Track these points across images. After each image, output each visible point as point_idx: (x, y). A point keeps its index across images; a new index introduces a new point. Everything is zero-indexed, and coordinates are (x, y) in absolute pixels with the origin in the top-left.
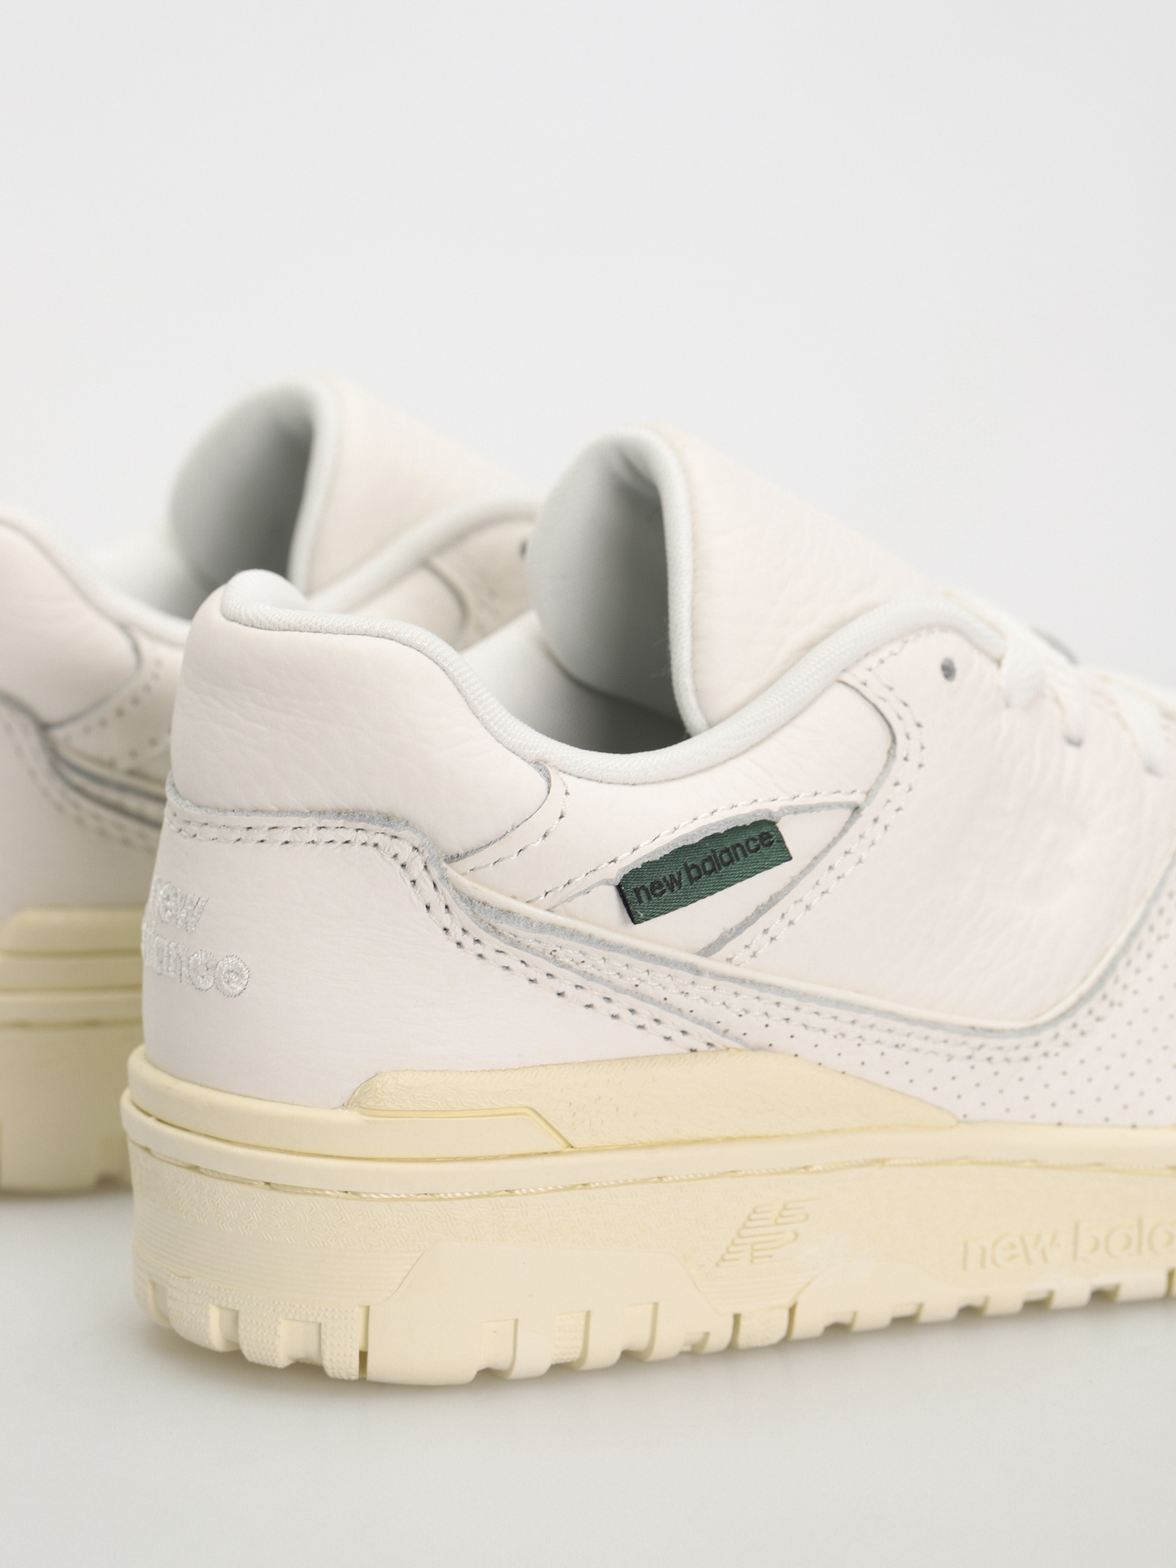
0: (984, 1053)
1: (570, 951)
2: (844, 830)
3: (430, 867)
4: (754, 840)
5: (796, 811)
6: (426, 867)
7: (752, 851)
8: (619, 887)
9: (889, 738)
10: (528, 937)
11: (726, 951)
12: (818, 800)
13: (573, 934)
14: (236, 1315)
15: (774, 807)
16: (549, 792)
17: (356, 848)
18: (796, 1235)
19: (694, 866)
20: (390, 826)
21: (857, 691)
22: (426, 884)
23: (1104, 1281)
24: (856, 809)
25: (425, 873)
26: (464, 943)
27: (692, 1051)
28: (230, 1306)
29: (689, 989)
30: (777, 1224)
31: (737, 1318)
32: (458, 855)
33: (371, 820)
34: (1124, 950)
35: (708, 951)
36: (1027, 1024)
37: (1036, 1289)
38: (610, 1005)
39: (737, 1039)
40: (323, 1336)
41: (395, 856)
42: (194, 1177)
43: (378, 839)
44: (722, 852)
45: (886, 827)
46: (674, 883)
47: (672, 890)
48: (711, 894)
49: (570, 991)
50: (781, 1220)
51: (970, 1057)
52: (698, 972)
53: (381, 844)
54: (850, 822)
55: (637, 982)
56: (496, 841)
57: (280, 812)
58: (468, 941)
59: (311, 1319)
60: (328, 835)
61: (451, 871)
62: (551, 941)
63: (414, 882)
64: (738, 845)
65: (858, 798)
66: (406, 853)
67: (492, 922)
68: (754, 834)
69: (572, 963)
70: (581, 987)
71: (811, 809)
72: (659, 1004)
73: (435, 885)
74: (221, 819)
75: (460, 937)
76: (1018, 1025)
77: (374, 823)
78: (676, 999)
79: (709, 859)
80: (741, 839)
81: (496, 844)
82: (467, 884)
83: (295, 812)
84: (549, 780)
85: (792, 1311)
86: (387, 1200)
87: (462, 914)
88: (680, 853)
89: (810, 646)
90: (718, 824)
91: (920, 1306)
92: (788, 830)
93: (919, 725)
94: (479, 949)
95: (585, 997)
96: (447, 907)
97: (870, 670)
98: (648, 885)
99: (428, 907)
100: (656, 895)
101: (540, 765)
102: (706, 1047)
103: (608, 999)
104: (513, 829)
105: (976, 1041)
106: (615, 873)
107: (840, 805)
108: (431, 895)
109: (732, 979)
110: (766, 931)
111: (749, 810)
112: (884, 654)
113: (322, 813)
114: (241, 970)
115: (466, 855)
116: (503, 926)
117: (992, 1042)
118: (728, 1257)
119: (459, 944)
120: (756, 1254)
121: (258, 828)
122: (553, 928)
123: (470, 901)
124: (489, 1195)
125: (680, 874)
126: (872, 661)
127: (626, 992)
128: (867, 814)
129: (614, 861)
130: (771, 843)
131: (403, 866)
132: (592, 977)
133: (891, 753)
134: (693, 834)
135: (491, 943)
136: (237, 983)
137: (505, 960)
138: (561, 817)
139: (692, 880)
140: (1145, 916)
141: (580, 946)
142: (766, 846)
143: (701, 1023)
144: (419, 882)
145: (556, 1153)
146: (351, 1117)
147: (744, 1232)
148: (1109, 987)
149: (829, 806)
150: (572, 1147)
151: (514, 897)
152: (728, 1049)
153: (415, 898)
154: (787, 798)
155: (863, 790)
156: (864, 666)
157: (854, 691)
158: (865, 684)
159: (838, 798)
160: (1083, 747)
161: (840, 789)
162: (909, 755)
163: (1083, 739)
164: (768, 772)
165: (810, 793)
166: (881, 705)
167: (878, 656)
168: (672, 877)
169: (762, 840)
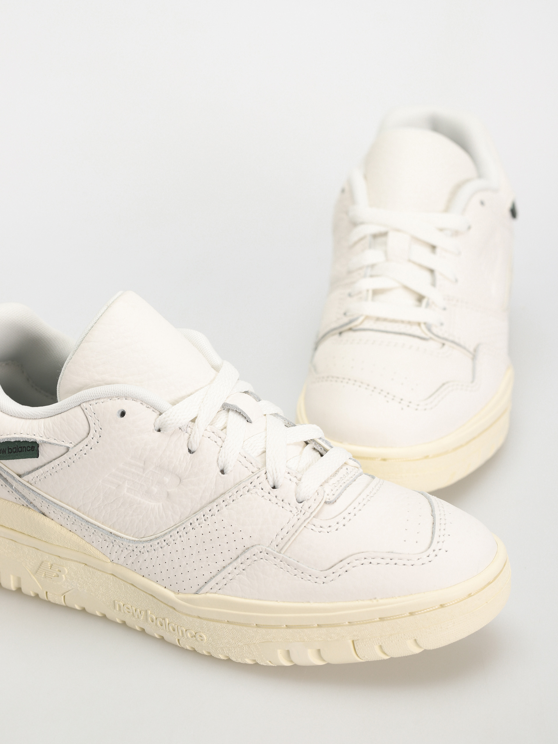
0: (117, 543)
2: (62, 455)
4: (30, 447)
7: (28, 451)
9: (88, 431)
11: (26, 478)
12: (55, 442)
15: (39, 439)
19: (10, 449)
24: (68, 450)
35: (21, 476)
36: (132, 538)
44: (20, 447)
45: (79, 458)
48: (16, 459)
51: (112, 542)
54: (65, 452)
64: (25, 447)
65: (70, 446)
68: (31, 445)
71: (52, 444)
79: (15, 448)
80: (26, 446)
85: (64, 598)
88: (7, 442)
92: (41, 447)
93: (101, 429)
97: (90, 405)
100: (1, 454)
105: (114, 538)
109: (29, 488)
110: (37, 477)
112: (99, 401)
117: (122, 541)
126: (94, 402)
128: (71, 453)
130: (34, 450)
133: (89, 435)
134: (13, 438)
139: (9, 452)
149: (61, 446)
154: (45, 438)
155: (74, 444)
156: (90, 403)
157: (82, 410)
158: (86, 409)
159: (63, 444)
160: (194, 454)
161: (64, 441)
162: (94, 437)
163: (194, 451)
164: (44, 427)
165: (53, 438)
166: (89, 418)
167: (97, 401)
168: (4, 449)
169: (32, 448)
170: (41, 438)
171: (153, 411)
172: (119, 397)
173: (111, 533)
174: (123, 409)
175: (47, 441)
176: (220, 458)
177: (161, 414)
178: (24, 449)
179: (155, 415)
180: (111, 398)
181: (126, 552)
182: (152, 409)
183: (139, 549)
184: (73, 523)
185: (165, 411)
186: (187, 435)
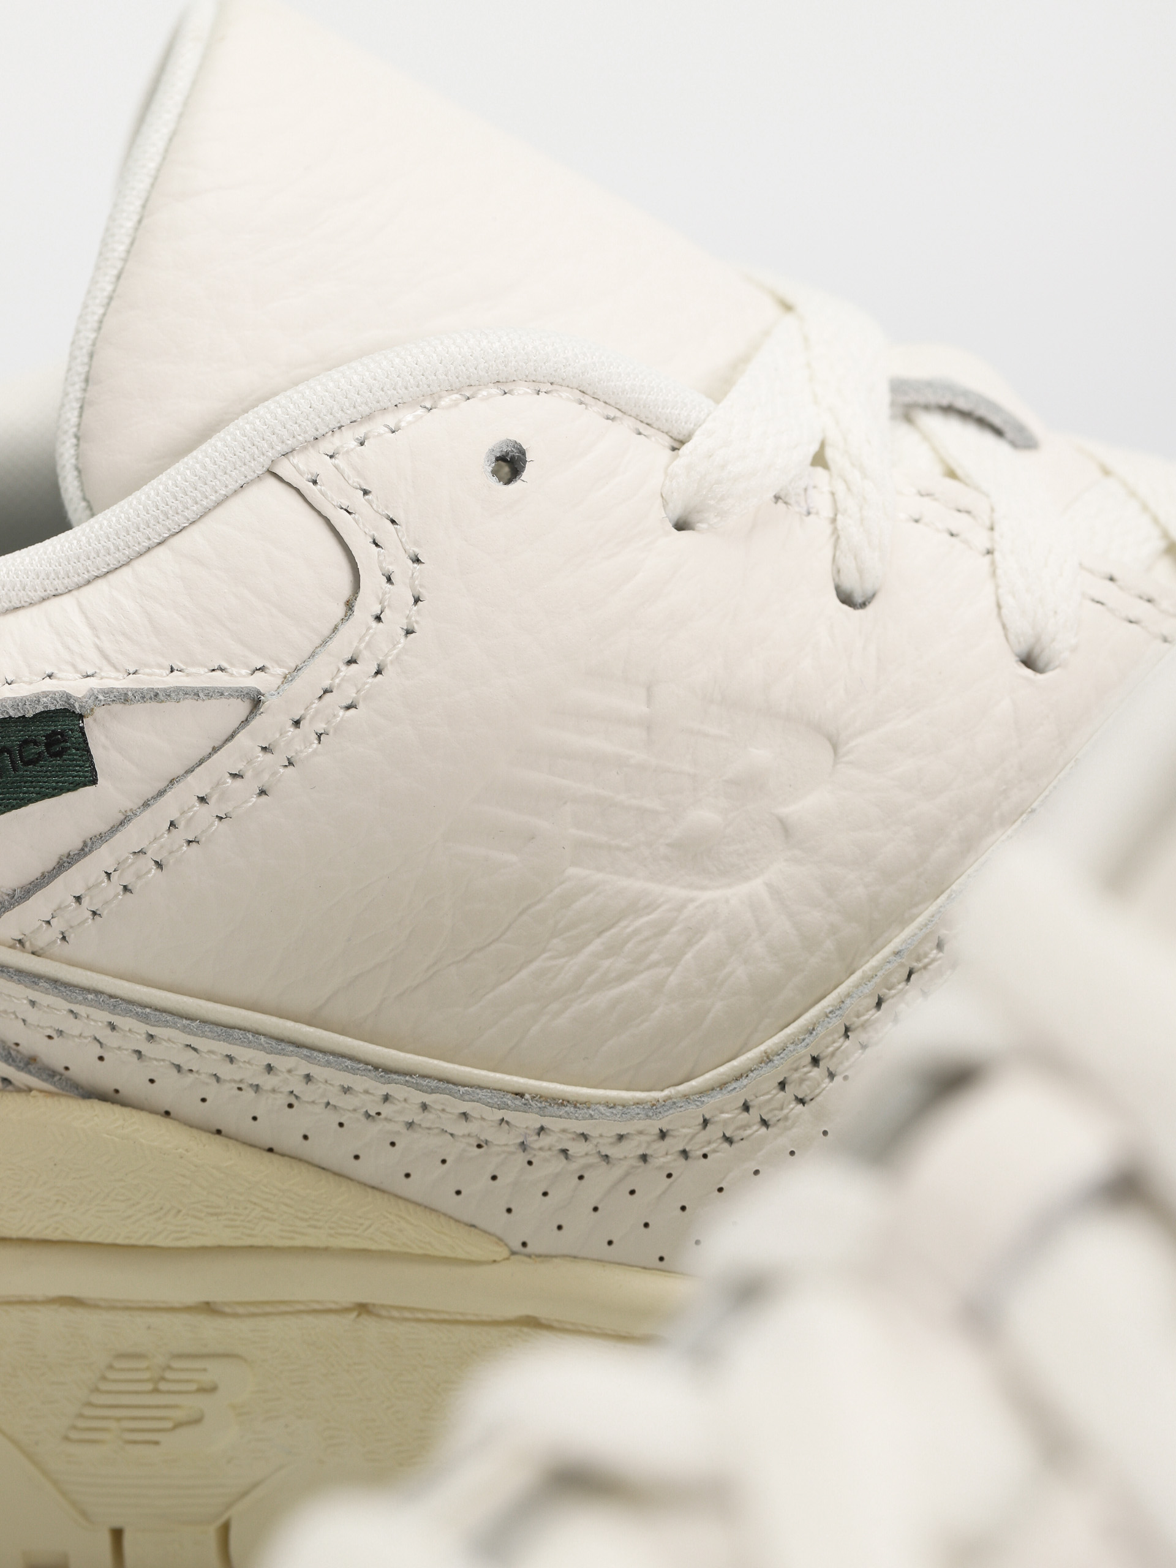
2: (230, 736)
4: (36, 743)
5: (130, 698)
7: (25, 763)
9: (346, 582)
15: (88, 688)
21: (298, 492)
24: (257, 702)
31: (116, 1536)
45: (320, 735)
54: (240, 724)
64: (6, 749)
65: (264, 682)
68: (38, 733)
71: (159, 697)
80: (12, 740)
85: (222, 1533)
93: (416, 560)
97: (332, 456)
107: (224, 693)
112: (370, 429)
120: (129, 1436)
126: (343, 441)
128: (279, 711)
130: (64, 750)
142: (53, 755)
147: (98, 1399)
152: (30, 1091)
154: (114, 674)
155: (278, 671)
156: (327, 446)
157: (294, 492)
158: (315, 482)
159: (220, 680)
160: (870, 608)
161: (224, 665)
162: (387, 611)
163: (870, 593)
164: (93, 628)
165: (160, 667)
166: (341, 520)
167: (361, 431)
169: (48, 746)
170: (94, 683)
171: (640, 434)
172: (467, 390)
173: (522, 1095)
174: (513, 438)
175: (131, 686)
176: (1008, 601)
177: (678, 444)
178: (7, 761)
179: (656, 448)
180: (429, 402)
181: (600, 1179)
182: (629, 423)
183: (674, 1144)
184: (293, 1100)
185: (698, 425)
186: (820, 525)
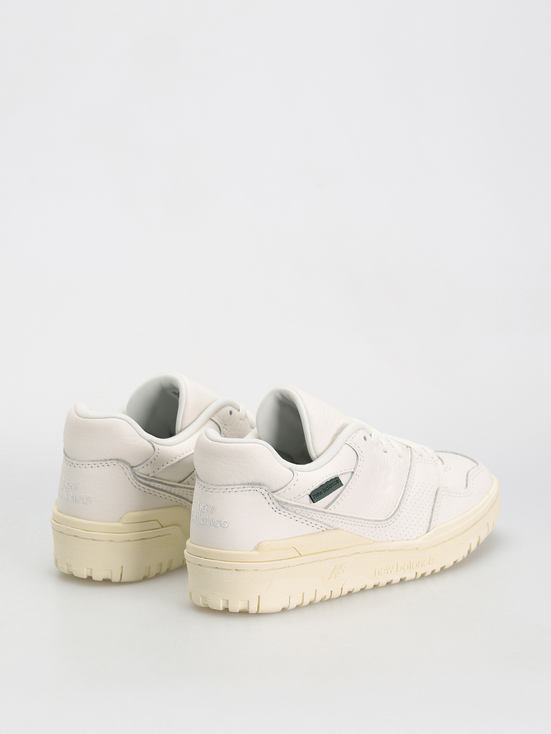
0: (378, 526)
1: (299, 510)
2: (351, 478)
3: (269, 494)
4: (335, 482)
5: (342, 474)
6: (268, 494)
7: (335, 484)
8: (310, 496)
9: (356, 455)
10: (290, 508)
11: (330, 508)
12: (345, 472)
13: (300, 507)
14: (227, 601)
15: (338, 474)
16: (294, 475)
17: (252, 491)
18: (343, 571)
19: (324, 489)
20: (261, 486)
21: (349, 445)
22: (268, 498)
23: (403, 576)
24: (353, 472)
25: (268, 496)
26: (277, 511)
27: (323, 531)
28: (226, 599)
29: (323, 517)
30: (340, 569)
31: (331, 591)
32: (275, 491)
33: (256, 485)
34: (402, 499)
35: (326, 508)
36: (385, 518)
37: (389, 580)
38: (307, 522)
39: (332, 527)
40: (249, 604)
41: (261, 493)
42: (217, 570)
43: (257, 489)
44: (329, 485)
45: (358, 476)
46: (321, 493)
47: (321, 494)
48: (328, 495)
49: (299, 519)
50: (340, 568)
51: (375, 527)
52: (325, 513)
53: (258, 490)
54: (352, 476)
55: (312, 516)
56: (284, 487)
57: (234, 485)
58: (277, 510)
59: (247, 600)
60: (245, 489)
61: (274, 495)
62: (295, 509)
63: (265, 498)
64: (332, 483)
65: (353, 470)
66: (264, 492)
67: (283, 506)
68: (335, 480)
69: (299, 513)
70: (301, 519)
71: (345, 473)
72: (316, 521)
73: (270, 498)
74: (220, 488)
75: (276, 509)
76: (384, 519)
77: (257, 486)
78: (320, 520)
79: (327, 487)
80: (333, 482)
81: (284, 488)
82: (277, 497)
83: (237, 485)
84: (293, 472)
85: (342, 589)
86: (264, 571)
87: (276, 504)
88: (321, 486)
89: (336, 435)
90: (328, 479)
91: (366, 586)
92: (341, 478)
93: (362, 452)
94: (280, 512)
95: (302, 521)
96: (273, 503)
97: (351, 440)
98: (316, 494)
99: (269, 504)
100: (318, 496)
101: (290, 469)
102: (326, 530)
103: (306, 521)
104: (287, 484)
105: (377, 523)
106: (309, 492)
107: (350, 472)
108: (270, 501)
109: (332, 514)
110: (337, 502)
111: (334, 475)
112: (353, 436)
113: (244, 484)
114: (227, 522)
115: (277, 491)
116: (285, 506)
117: (380, 523)
118: (330, 577)
119: (275, 511)
120: (336, 576)
121: (229, 489)
122: (296, 506)
123: (278, 501)
124: (285, 568)
125: (322, 491)
126: (351, 438)
127: (310, 519)
128: (355, 473)
129: (309, 489)
130: (339, 482)
131: (263, 495)
132: (303, 516)
133: (357, 459)
134: (324, 482)
135: (283, 510)
136: (226, 524)
137: (285, 514)
138: (297, 480)
139: (324, 492)
140: (405, 491)
141: (302, 509)
142: (338, 483)
143: (325, 524)
144: (267, 498)
145: (298, 557)
146: (256, 553)
147: (334, 571)
148: (400, 508)
149: (348, 472)
150: (301, 555)
151: (288, 499)
152: (330, 530)
153: (266, 502)
154: (340, 472)
166: (354, 448)
168: (320, 492)
178: (333, 485)
